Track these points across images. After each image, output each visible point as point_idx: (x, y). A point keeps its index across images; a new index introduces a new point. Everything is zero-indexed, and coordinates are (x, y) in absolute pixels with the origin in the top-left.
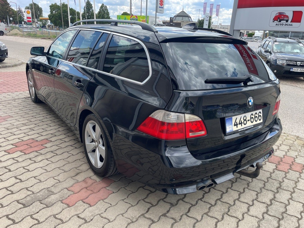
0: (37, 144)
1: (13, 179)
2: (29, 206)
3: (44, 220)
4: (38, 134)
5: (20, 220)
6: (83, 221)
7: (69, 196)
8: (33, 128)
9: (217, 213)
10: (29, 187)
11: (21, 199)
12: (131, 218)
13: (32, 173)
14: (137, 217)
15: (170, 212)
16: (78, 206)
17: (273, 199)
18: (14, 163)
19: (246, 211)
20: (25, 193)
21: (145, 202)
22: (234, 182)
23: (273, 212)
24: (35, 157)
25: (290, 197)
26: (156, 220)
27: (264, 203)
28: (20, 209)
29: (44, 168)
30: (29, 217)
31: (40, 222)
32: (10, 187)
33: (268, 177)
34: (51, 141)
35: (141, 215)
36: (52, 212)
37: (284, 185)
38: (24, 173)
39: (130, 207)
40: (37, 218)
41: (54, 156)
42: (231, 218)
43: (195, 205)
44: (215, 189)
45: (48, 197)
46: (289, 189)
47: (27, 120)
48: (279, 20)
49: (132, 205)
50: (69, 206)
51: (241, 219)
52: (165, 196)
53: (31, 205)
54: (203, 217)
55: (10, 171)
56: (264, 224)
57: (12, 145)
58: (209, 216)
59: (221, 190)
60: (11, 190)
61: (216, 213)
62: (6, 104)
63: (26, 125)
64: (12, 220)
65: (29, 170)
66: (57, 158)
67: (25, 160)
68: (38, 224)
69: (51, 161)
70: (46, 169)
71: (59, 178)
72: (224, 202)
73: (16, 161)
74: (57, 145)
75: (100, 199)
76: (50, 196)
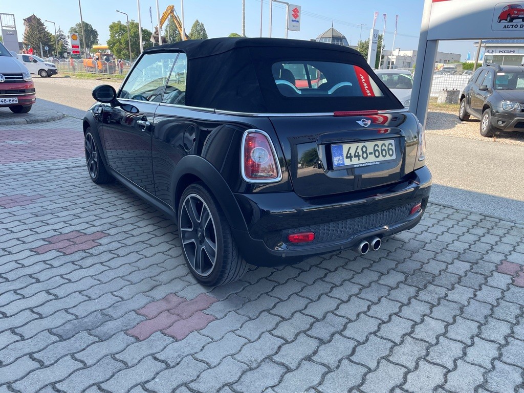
0: (85, 238)
1: (44, 293)
2: (69, 339)
3: (95, 362)
4: (87, 223)
5: (53, 361)
6: (163, 366)
7: (138, 324)
8: (79, 215)
9: (406, 357)
10: (69, 308)
11: (55, 327)
12: (248, 363)
13: (75, 284)
14: (259, 361)
15: (319, 353)
16: (154, 340)
17: (509, 336)
18: (45, 269)
19: (461, 355)
20: (62, 318)
21: (272, 334)
22: (435, 306)
23: (511, 357)
26: (293, 366)
27: (494, 342)
28: (54, 343)
29: (96, 277)
30: (69, 357)
31: (88, 365)
32: (37, 307)
33: (499, 297)
34: (109, 235)
35: (266, 358)
36: (109, 350)
38: (62, 284)
39: (246, 344)
40: (82, 359)
41: (113, 258)
42: (433, 367)
43: (364, 343)
44: (401, 317)
45: (102, 324)
47: (70, 201)
48: (509, 18)
49: (250, 341)
50: (138, 340)
51: (451, 369)
52: (308, 326)
53: (72, 337)
54: (381, 364)
55: (38, 281)
56: (495, 378)
57: (44, 240)
58: (391, 362)
59: (412, 319)
60: (40, 312)
61: (404, 357)
62: (35, 177)
63: (68, 210)
64: (40, 362)
65: (71, 281)
66: (119, 262)
67: (65, 264)
68: (83, 369)
69: (108, 266)
70: (100, 279)
71: (121, 293)
72: (418, 339)
73: (48, 266)
74: (118, 241)
75: (192, 329)
76: (106, 323)
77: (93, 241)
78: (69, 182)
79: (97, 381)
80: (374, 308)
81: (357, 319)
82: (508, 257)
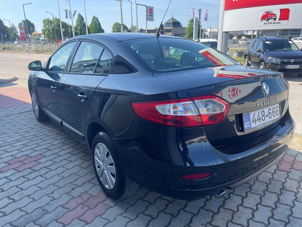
0: (31, 160)
1: (6, 199)
4: (32, 149)
7: (64, 215)
8: (27, 144)
9: (221, 221)
10: (22, 208)
11: (14, 220)
13: (25, 191)
15: (171, 224)
16: (74, 224)
17: (277, 202)
18: (6, 183)
19: (251, 217)
20: (18, 214)
21: (144, 214)
23: (279, 215)
24: (28, 174)
25: (295, 198)
27: (269, 207)
29: (38, 185)
32: (3, 208)
33: (270, 178)
34: (45, 156)
37: (287, 185)
38: (17, 192)
39: (129, 222)
41: (48, 172)
42: (236, 226)
43: (197, 215)
45: (42, 216)
46: (293, 190)
47: (21, 136)
48: (266, 19)
49: (131, 220)
50: (64, 225)
52: (165, 207)
53: (24, 226)
55: (3, 191)
57: (5, 162)
58: (212, 225)
60: (4, 212)
61: (219, 221)
63: (20, 141)
65: (22, 189)
66: (52, 174)
67: (19, 178)
69: (45, 177)
70: (40, 186)
71: (54, 195)
72: (227, 209)
73: (9, 180)
74: (51, 160)
75: (97, 215)
76: (45, 216)
77: (36, 161)
78: (20, 123)
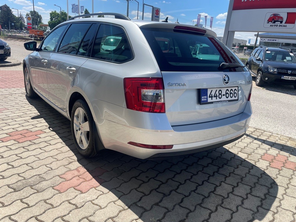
0: (31, 134)
1: (6, 164)
2: (20, 191)
3: (34, 204)
4: (33, 125)
5: (10, 203)
6: (74, 207)
7: (60, 183)
8: (28, 120)
9: (211, 204)
10: (20, 173)
11: (12, 183)
12: (123, 206)
13: (24, 160)
15: (163, 201)
16: (69, 192)
17: (267, 194)
18: (7, 151)
19: (240, 204)
20: (16, 178)
21: (137, 191)
22: (228, 177)
23: (267, 205)
24: (28, 146)
25: (284, 192)
26: (148, 208)
27: (259, 197)
28: (11, 193)
29: (37, 156)
30: (19, 200)
31: (30, 205)
32: (1, 172)
33: (262, 173)
34: (45, 132)
35: (133, 204)
36: (43, 198)
37: (278, 181)
38: (17, 160)
39: (122, 196)
40: (27, 202)
41: (48, 146)
42: (225, 210)
43: (188, 196)
44: (208, 182)
45: (39, 183)
46: (283, 185)
47: (23, 112)
48: (273, 21)
49: (124, 194)
50: (60, 192)
51: (235, 211)
52: (158, 186)
53: (22, 190)
54: (197, 208)
55: (2, 157)
56: (259, 217)
57: (6, 134)
58: (203, 207)
59: (215, 183)
60: (3, 175)
62: (3, 98)
63: (21, 117)
64: (2, 203)
65: (22, 158)
66: (51, 147)
67: (18, 148)
68: (27, 208)
69: (44, 150)
70: (39, 157)
71: (51, 166)
72: (217, 195)
73: (9, 149)
74: (50, 136)
75: (92, 187)
76: (42, 182)
78: (23, 102)
79: (35, 215)
80: (194, 177)
81: (185, 183)
82: (267, 151)
